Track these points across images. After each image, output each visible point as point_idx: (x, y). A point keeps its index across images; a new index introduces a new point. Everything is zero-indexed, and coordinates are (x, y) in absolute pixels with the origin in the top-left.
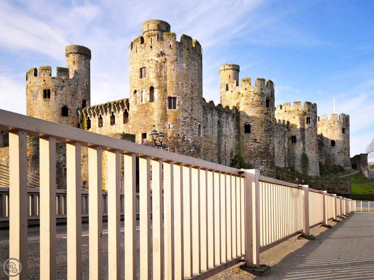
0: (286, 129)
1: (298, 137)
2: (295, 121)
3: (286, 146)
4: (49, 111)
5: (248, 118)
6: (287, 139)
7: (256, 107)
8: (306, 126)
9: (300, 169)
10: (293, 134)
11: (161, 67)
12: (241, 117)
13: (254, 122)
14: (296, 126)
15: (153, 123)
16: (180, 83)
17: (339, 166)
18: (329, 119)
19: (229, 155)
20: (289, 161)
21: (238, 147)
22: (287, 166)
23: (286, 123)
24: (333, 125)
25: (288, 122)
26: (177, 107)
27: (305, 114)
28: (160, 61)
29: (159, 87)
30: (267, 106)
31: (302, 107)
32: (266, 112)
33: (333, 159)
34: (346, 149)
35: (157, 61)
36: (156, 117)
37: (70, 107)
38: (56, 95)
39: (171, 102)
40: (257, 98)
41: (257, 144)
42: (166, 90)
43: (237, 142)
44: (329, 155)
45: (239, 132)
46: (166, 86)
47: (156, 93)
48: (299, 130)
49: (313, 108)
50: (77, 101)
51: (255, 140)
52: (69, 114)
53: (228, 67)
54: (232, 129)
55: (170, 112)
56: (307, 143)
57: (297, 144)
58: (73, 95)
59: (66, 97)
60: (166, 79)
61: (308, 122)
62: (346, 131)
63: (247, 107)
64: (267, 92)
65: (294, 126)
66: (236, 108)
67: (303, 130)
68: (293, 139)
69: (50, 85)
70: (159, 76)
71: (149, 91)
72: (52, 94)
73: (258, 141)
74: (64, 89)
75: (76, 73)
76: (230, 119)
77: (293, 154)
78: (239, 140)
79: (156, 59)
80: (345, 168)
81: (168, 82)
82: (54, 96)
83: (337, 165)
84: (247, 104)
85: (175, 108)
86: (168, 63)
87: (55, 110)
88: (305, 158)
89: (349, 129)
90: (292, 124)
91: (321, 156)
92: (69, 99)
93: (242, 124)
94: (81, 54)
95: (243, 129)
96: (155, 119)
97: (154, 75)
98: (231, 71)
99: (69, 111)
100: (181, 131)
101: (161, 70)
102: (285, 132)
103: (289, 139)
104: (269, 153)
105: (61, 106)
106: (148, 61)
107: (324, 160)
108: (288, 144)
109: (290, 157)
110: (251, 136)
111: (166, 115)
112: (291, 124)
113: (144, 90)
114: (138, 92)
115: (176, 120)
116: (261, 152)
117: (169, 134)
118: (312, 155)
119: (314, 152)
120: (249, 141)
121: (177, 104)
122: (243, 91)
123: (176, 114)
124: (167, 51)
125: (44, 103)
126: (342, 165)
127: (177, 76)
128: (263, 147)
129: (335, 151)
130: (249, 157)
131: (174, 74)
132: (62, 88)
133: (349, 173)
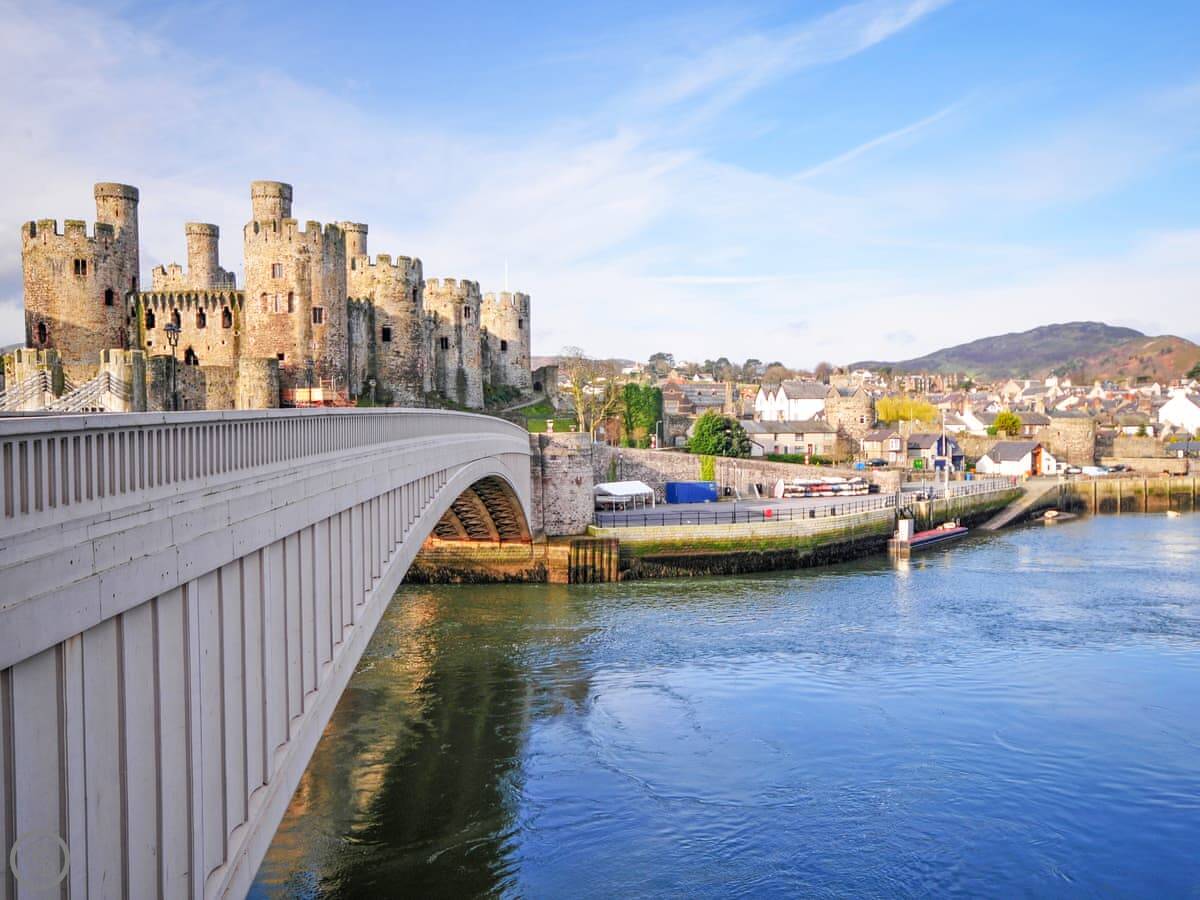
0: (432, 326)
1: (452, 340)
2: (447, 312)
3: (433, 354)
4: (85, 296)
5: (387, 317)
6: (433, 342)
7: (400, 301)
8: (464, 322)
9: (455, 395)
10: (444, 335)
11: (304, 267)
12: (377, 316)
13: (396, 325)
14: (448, 320)
15: (293, 341)
16: (327, 289)
17: (513, 387)
18: (498, 300)
19: (360, 375)
20: (437, 380)
21: (373, 362)
22: (435, 389)
23: (432, 316)
24: (503, 313)
25: (436, 313)
26: (324, 321)
27: (462, 300)
28: (302, 260)
29: (301, 294)
30: (415, 300)
31: (458, 290)
32: (413, 309)
33: (505, 375)
34: (524, 357)
35: (298, 259)
36: (297, 333)
37: (116, 290)
38: (96, 270)
39: (317, 315)
40: (400, 287)
41: (401, 359)
42: (310, 299)
43: (371, 355)
44: (498, 368)
45: (373, 339)
46: (310, 293)
47: (297, 301)
48: (454, 328)
49: (474, 290)
50: (125, 280)
51: (398, 352)
52: (116, 302)
53: (352, 228)
54: (364, 334)
55: (315, 327)
56: (465, 351)
57: (450, 351)
58: (121, 270)
59: (111, 273)
60: (310, 284)
61: (467, 315)
62: (524, 324)
63: (385, 300)
64: (414, 278)
65: (445, 320)
66: (369, 301)
67: (458, 328)
68: (444, 343)
69: (87, 253)
70: (301, 280)
71: (287, 298)
72: (90, 268)
73: (402, 354)
74: (108, 261)
75: (122, 231)
76: (361, 319)
77: (444, 368)
78: (373, 352)
79: (298, 256)
80: (522, 391)
81: (313, 287)
82: (93, 272)
83: (510, 385)
84: (386, 296)
85: (320, 322)
86: (312, 263)
87: (95, 296)
88: (461, 377)
89: (529, 321)
90: (443, 317)
91: (485, 369)
92: (115, 277)
93: (378, 328)
94: (128, 199)
95: (379, 336)
96: (297, 336)
97: (294, 277)
98: (356, 234)
99: (115, 297)
100: (329, 352)
101: (303, 271)
102: (432, 330)
103: (437, 343)
104: (417, 373)
105: (105, 289)
106: (286, 257)
107: (489, 376)
108: (436, 350)
109: (440, 374)
110: (393, 346)
111: (311, 331)
112: (440, 316)
113: (280, 295)
114: (269, 297)
115: (323, 338)
116: (406, 373)
117: (315, 357)
118: (473, 372)
119: (476, 366)
120: (390, 353)
121: (323, 317)
122: (379, 276)
123: (323, 330)
124: (312, 247)
125: (76, 282)
126: (519, 386)
127: (324, 281)
128: (409, 364)
129: (507, 360)
130: (389, 378)
131: (320, 277)
132: (105, 258)
133: (529, 400)
